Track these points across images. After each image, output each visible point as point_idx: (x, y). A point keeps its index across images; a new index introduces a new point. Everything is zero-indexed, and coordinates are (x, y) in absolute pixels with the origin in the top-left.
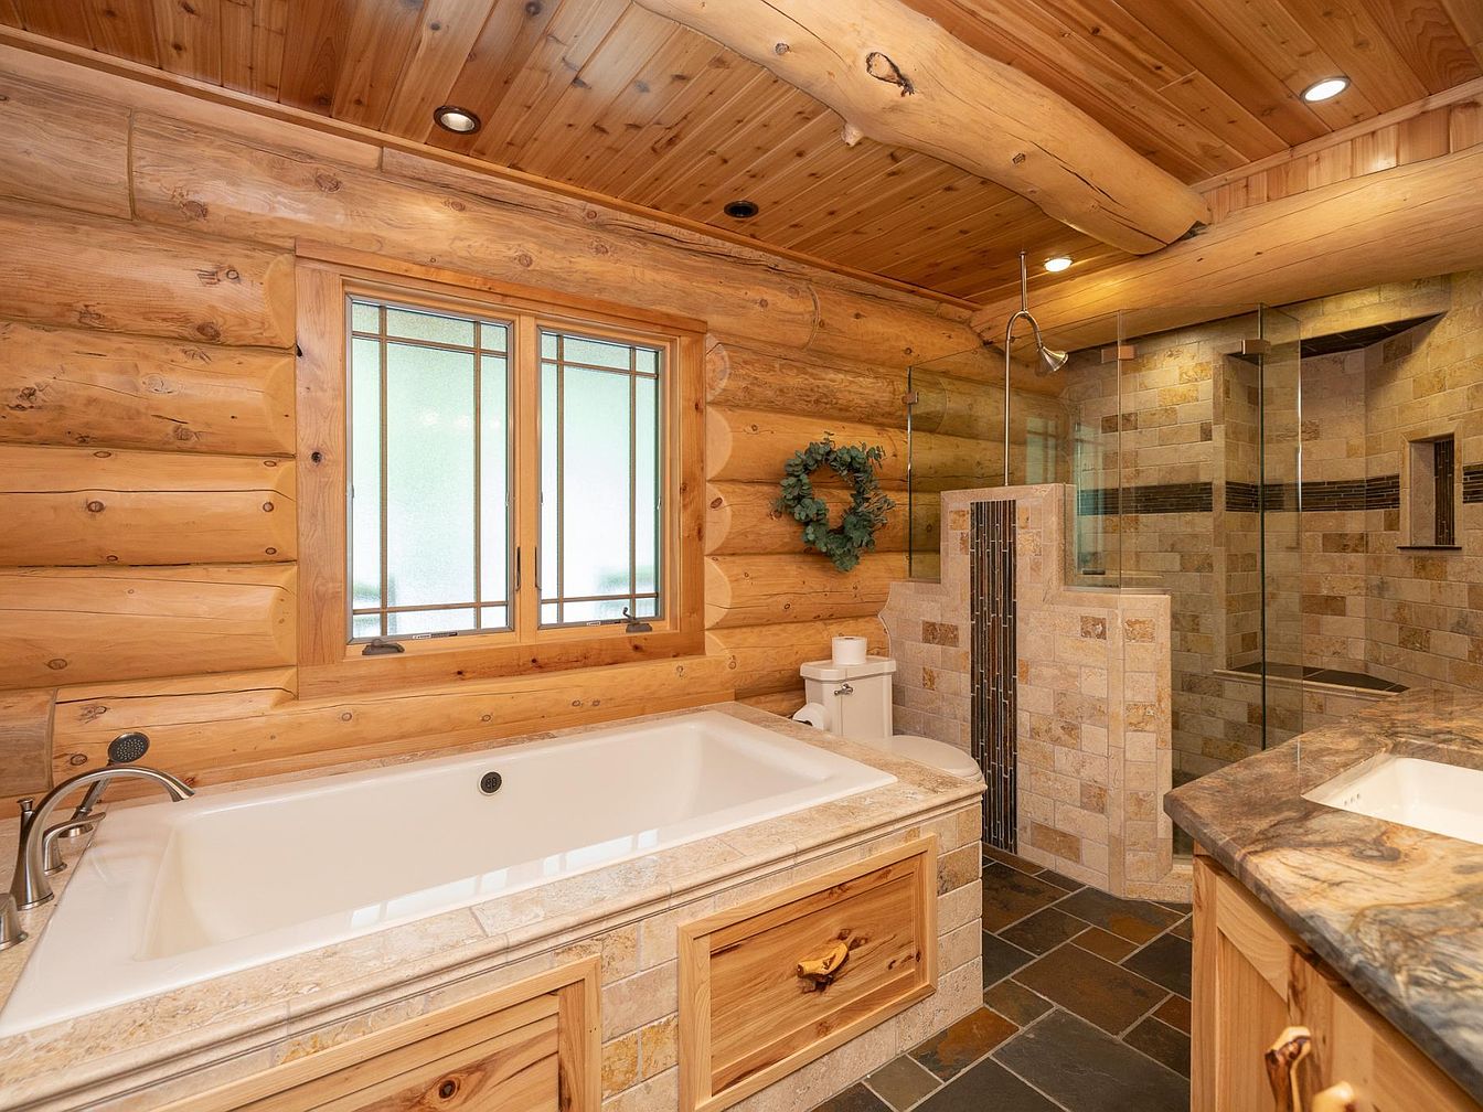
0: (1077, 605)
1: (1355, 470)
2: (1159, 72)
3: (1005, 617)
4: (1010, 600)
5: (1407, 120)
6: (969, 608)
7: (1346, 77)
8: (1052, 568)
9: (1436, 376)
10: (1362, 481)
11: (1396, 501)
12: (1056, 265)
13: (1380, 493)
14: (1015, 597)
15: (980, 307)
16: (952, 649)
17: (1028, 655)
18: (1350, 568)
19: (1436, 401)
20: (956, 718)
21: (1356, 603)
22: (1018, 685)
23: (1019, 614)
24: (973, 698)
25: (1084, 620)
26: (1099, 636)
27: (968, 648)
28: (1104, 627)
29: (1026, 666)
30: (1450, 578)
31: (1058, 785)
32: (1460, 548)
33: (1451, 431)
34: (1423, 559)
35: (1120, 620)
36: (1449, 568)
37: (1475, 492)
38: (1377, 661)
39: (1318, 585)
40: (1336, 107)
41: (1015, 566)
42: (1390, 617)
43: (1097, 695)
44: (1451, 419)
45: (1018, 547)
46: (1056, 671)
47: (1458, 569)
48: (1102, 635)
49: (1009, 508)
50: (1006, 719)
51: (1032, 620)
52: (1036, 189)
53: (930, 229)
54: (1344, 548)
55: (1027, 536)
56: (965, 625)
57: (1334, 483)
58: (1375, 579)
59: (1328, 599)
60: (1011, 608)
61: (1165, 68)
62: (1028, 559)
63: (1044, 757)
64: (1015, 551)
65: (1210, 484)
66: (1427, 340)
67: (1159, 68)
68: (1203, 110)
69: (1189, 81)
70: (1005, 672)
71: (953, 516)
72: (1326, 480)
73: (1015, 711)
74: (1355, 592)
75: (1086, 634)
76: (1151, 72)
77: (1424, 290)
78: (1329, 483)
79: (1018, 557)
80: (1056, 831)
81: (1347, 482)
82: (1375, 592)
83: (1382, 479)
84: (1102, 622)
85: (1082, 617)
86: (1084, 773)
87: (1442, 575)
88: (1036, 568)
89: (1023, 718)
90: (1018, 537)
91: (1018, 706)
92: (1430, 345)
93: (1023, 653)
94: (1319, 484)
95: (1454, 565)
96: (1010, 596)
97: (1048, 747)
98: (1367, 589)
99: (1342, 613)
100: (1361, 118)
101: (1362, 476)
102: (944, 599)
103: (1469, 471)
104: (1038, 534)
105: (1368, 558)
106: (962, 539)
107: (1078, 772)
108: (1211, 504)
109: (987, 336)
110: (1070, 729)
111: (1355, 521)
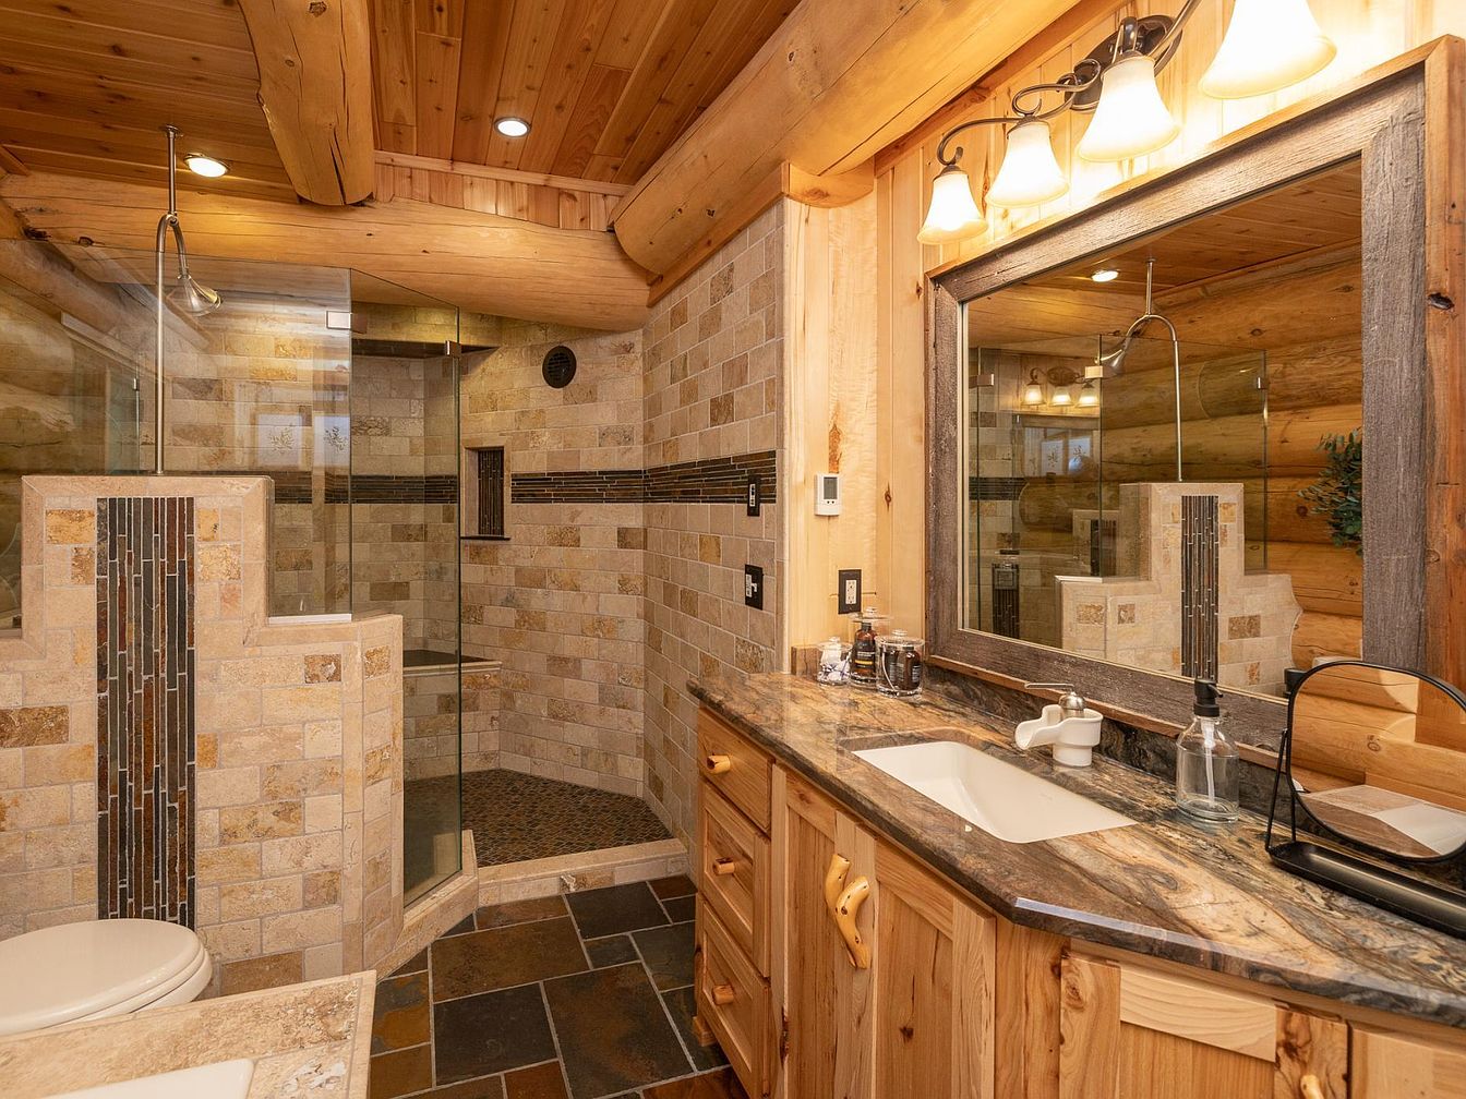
0: (299, 642)
1: (416, 467)
2: (436, 13)
3: (171, 675)
4: (182, 649)
5: (535, 185)
6: (94, 672)
7: (529, 126)
8: (255, 595)
9: (490, 397)
10: (421, 477)
11: (455, 498)
12: (206, 167)
13: (439, 489)
14: (191, 643)
15: (26, 171)
16: (52, 750)
17: (215, 726)
18: (413, 555)
19: (489, 417)
20: (61, 863)
21: (416, 587)
22: (198, 774)
23: (199, 667)
24: (102, 820)
25: (310, 661)
26: (330, 679)
27: (92, 737)
28: (338, 666)
29: (214, 743)
30: (501, 563)
31: (269, 894)
32: (508, 539)
33: (501, 445)
34: (478, 548)
35: (359, 653)
36: (499, 555)
37: (521, 495)
38: (436, 637)
39: (387, 574)
40: (505, 144)
41: (192, 597)
42: (447, 598)
43: (328, 754)
44: (501, 435)
45: (198, 569)
46: (266, 739)
47: (506, 556)
48: (336, 676)
49: (180, 513)
50: (173, 832)
51: (223, 673)
52: (297, 62)
53: (64, 9)
54: (409, 538)
55: (215, 552)
56: (82, 702)
57: (400, 477)
58: (434, 565)
59: (397, 585)
60: (183, 658)
61: (445, 14)
62: (216, 584)
63: (246, 864)
64: (191, 575)
65: (310, 473)
66: (482, 366)
67: (440, 9)
68: (431, 81)
69: (447, 44)
70: (172, 759)
71: (55, 520)
72: (394, 474)
73: (192, 812)
74: (416, 577)
75: (312, 678)
76: (432, 9)
77: (486, 325)
78: (396, 477)
79: (197, 584)
80: (263, 960)
81: (411, 477)
82: (435, 576)
83: (441, 477)
84: (336, 660)
85: (306, 658)
86: (308, 862)
87: (495, 561)
88: (230, 597)
89: (207, 821)
90: (197, 553)
91: (198, 805)
92: (484, 370)
93: (206, 723)
94: (388, 477)
95: (504, 551)
96: (182, 643)
97: (251, 847)
98: (426, 573)
99: (407, 597)
100: (507, 165)
101: (421, 472)
102: (31, 665)
103: (515, 478)
104: (235, 549)
105: (425, 546)
106: (76, 559)
107: (299, 863)
108: (311, 495)
109: (34, 222)
110: (289, 812)
111: (417, 513)
